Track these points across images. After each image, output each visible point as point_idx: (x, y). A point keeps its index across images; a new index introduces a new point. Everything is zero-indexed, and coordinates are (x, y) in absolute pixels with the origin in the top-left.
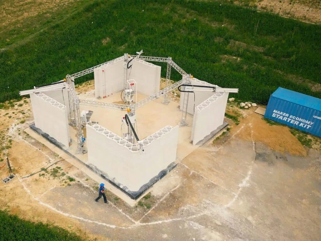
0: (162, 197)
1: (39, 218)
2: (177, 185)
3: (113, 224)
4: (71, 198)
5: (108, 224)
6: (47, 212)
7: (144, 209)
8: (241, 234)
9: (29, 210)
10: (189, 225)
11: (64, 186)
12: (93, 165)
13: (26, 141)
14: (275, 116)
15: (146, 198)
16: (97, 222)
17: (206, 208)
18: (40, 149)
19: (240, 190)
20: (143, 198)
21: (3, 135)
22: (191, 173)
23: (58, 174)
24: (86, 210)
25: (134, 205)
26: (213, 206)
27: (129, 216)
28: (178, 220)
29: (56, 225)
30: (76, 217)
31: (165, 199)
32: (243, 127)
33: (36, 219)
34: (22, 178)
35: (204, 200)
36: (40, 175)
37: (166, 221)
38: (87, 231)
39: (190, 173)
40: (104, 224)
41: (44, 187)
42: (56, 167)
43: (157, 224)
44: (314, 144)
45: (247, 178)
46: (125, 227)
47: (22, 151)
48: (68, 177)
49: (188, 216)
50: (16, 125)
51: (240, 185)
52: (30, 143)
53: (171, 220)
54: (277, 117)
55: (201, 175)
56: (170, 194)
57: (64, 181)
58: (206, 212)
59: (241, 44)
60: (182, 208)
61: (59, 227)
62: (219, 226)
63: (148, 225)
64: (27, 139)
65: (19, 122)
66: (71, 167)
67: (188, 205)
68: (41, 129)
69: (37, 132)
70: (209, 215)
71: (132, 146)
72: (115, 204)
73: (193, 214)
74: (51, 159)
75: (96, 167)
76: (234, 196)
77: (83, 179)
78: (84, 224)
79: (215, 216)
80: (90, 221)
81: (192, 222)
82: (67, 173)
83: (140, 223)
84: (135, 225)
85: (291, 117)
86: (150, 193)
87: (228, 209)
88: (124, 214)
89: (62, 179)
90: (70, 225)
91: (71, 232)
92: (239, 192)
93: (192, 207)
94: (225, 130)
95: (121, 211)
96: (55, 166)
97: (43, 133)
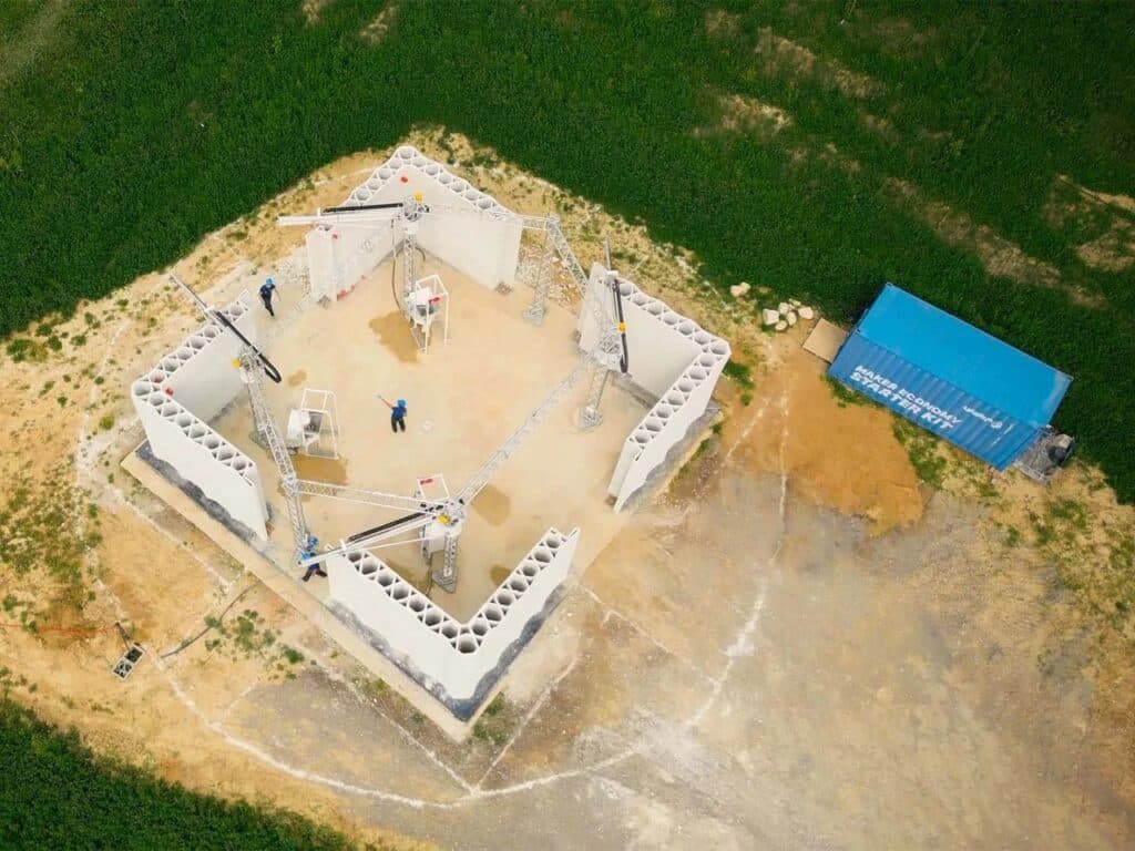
0: (532, 704)
1: (234, 785)
2: (569, 663)
3: (417, 796)
4: (304, 722)
5: (406, 797)
6: (252, 768)
7: (489, 747)
8: (716, 803)
9: (206, 763)
10: (597, 788)
11: (277, 682)
12: (347, 610)
13: (135, 508)
14: (858, 380)
15: (491, 710)
16: (377, 793)
17: (639, 733)
18: (186, 544)
19: (728, 667)
20: (486, 711)
21: (65, 488)
22: (607, 619)
23: (254, 637)
24: (345, 758)
25: (464, 738)
26: (657, 726)
27: (454, 769)
28: (571, 778)
29: (279, 804)
30: (324, 780)
31: (540, 713)
32: (760, 414)
33: (227, 786)
34: (162, 657)
35: (637, 707)
36: (209, 647)
37: (542, 781)
38: (359, 821)
39: (602, 617)
40: (396, 798)
41: (227, 687)
42: (243, 609)
43: (521, 792)
44: (951, 476)
45: (751, 626)
46: (447, 803)
47: (137, 555)
48: (282, 649)
49: (596, 761)
50: (89, 438)
51: (730, 652)
52: (150, 517)
53: (554, 777)
54: (864, 383)
55: (632, 625)
56: (553, 693)
57: (275, 664)
58: (641, 747)
59: (793, 51)
60: (582, 737)
61: (289, 810)
62: (668, 785)
63: (500, 796)
64: (137, 497)
65: (97, 425)
66: (284, 610)
67: (597, 728)
68: (172, 464)
69: (164, 475)
70: (647, 755)
71: (459, 632)
72: (416, 737)
73: (609, 755)
74: (224, 582)
75: (353, 615)
76: (712, 687)
77: (324, 654)
78: (346, 801)
79: (661, 757)
80: (360, 791)
81: (606, 780)
82: (279, 633)
83: (483, 789)
84: (469, 797)
85: (903, 391)
86: (501, 694)
87: (694, 732)
88: (441, 764)
89: (267, 657)
90: (313, 804)
91: (318, 823)
92: (725, 676)
93: (605, 732)
94: (708, 434)
95: (431, 755)
96: (239, 610)
97: (183, 484)
